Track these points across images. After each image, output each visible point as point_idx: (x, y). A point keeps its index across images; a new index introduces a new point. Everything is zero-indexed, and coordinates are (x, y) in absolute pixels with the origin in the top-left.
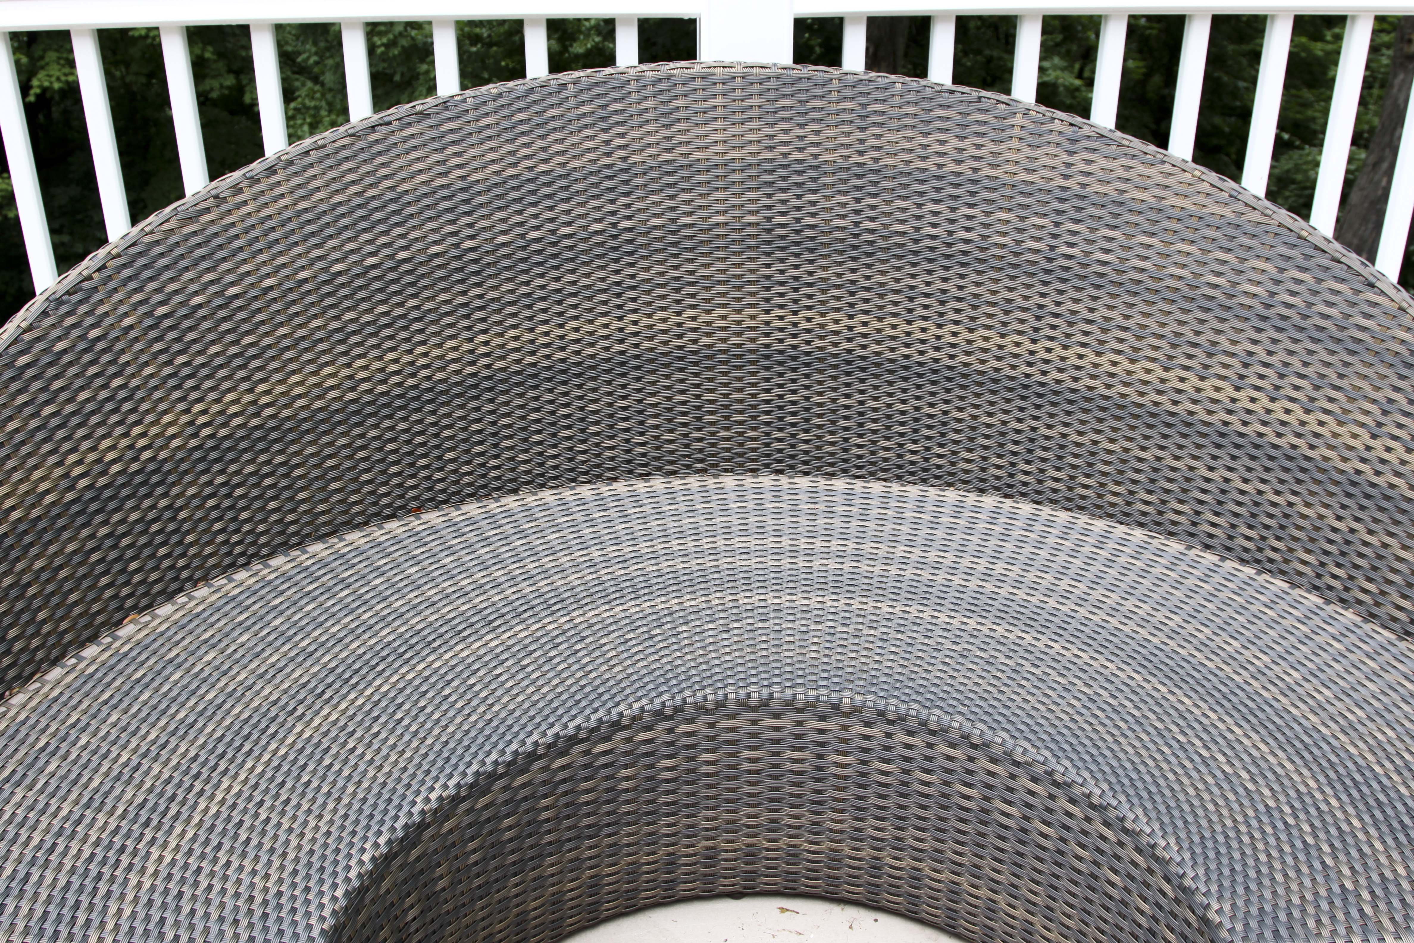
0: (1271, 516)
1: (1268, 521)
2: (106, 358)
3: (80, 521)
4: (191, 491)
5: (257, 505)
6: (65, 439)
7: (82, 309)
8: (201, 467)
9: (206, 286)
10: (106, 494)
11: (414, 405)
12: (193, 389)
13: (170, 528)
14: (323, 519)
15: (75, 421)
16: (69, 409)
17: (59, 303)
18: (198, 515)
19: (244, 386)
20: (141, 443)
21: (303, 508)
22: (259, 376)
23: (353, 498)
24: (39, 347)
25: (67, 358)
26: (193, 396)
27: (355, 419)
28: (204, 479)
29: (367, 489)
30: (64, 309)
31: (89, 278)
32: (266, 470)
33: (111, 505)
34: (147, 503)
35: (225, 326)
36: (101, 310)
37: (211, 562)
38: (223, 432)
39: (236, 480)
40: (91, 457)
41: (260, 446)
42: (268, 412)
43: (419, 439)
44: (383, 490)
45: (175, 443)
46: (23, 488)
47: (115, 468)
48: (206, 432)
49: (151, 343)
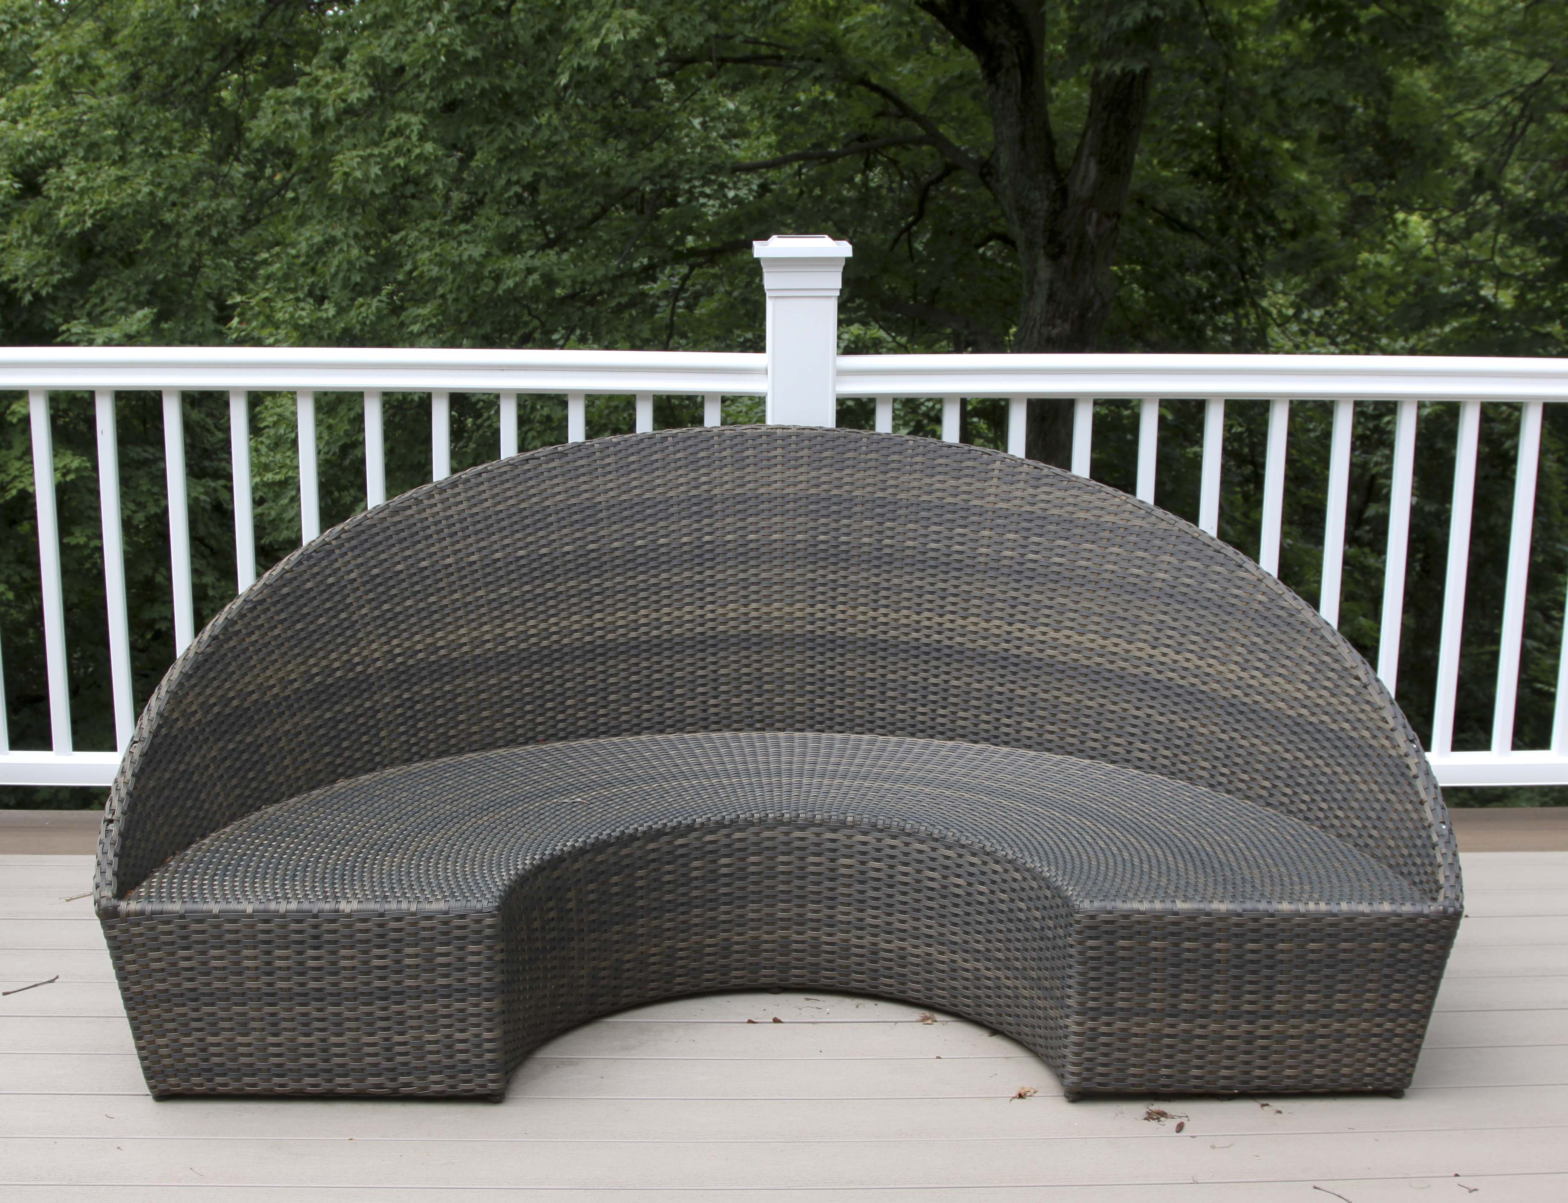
0: (1158, 732)
1: (1157, 736)
2: (337, 598)
3: (315, 704)
4: (386, 700)
5: (430, 718)
6: (308, 647)
7: (324, 563)
8: (394, 684)
9: (406, 559)
10: (332, 690)
11: (546, 661)
12: (393, 628)
13: (371, 723)
14: (475, 738)
15: (315, 636)
16: (312, 627)
17: (310, 557)
18: (390, 718)
19: (427, 631)
20: (357, 660)
21: (461, 727)
22: (438, 625)
23: (498, 725)
24: (295, 584)
25: (312, 594)
26: (393, 633)
27: (503, 666)
28: (396, 693)
29: (508, 720)
30: (312, 561)
31: (329, 543)
32: (438, 694)
33: (335, 699)
34: (357, 702)
35: (417, 588)
36: (336, 566)
37: (396, 754)
38: (411, 662)
39: (417, 698)
40: (324, 663)
41: (436, 676)
42: (443, 652)
43: (548, 687)
44: (519, 723)
45: (379, 664)
46: (281, 674)
47: (339, 674)
48: (399, 660)
49: (367, 593)
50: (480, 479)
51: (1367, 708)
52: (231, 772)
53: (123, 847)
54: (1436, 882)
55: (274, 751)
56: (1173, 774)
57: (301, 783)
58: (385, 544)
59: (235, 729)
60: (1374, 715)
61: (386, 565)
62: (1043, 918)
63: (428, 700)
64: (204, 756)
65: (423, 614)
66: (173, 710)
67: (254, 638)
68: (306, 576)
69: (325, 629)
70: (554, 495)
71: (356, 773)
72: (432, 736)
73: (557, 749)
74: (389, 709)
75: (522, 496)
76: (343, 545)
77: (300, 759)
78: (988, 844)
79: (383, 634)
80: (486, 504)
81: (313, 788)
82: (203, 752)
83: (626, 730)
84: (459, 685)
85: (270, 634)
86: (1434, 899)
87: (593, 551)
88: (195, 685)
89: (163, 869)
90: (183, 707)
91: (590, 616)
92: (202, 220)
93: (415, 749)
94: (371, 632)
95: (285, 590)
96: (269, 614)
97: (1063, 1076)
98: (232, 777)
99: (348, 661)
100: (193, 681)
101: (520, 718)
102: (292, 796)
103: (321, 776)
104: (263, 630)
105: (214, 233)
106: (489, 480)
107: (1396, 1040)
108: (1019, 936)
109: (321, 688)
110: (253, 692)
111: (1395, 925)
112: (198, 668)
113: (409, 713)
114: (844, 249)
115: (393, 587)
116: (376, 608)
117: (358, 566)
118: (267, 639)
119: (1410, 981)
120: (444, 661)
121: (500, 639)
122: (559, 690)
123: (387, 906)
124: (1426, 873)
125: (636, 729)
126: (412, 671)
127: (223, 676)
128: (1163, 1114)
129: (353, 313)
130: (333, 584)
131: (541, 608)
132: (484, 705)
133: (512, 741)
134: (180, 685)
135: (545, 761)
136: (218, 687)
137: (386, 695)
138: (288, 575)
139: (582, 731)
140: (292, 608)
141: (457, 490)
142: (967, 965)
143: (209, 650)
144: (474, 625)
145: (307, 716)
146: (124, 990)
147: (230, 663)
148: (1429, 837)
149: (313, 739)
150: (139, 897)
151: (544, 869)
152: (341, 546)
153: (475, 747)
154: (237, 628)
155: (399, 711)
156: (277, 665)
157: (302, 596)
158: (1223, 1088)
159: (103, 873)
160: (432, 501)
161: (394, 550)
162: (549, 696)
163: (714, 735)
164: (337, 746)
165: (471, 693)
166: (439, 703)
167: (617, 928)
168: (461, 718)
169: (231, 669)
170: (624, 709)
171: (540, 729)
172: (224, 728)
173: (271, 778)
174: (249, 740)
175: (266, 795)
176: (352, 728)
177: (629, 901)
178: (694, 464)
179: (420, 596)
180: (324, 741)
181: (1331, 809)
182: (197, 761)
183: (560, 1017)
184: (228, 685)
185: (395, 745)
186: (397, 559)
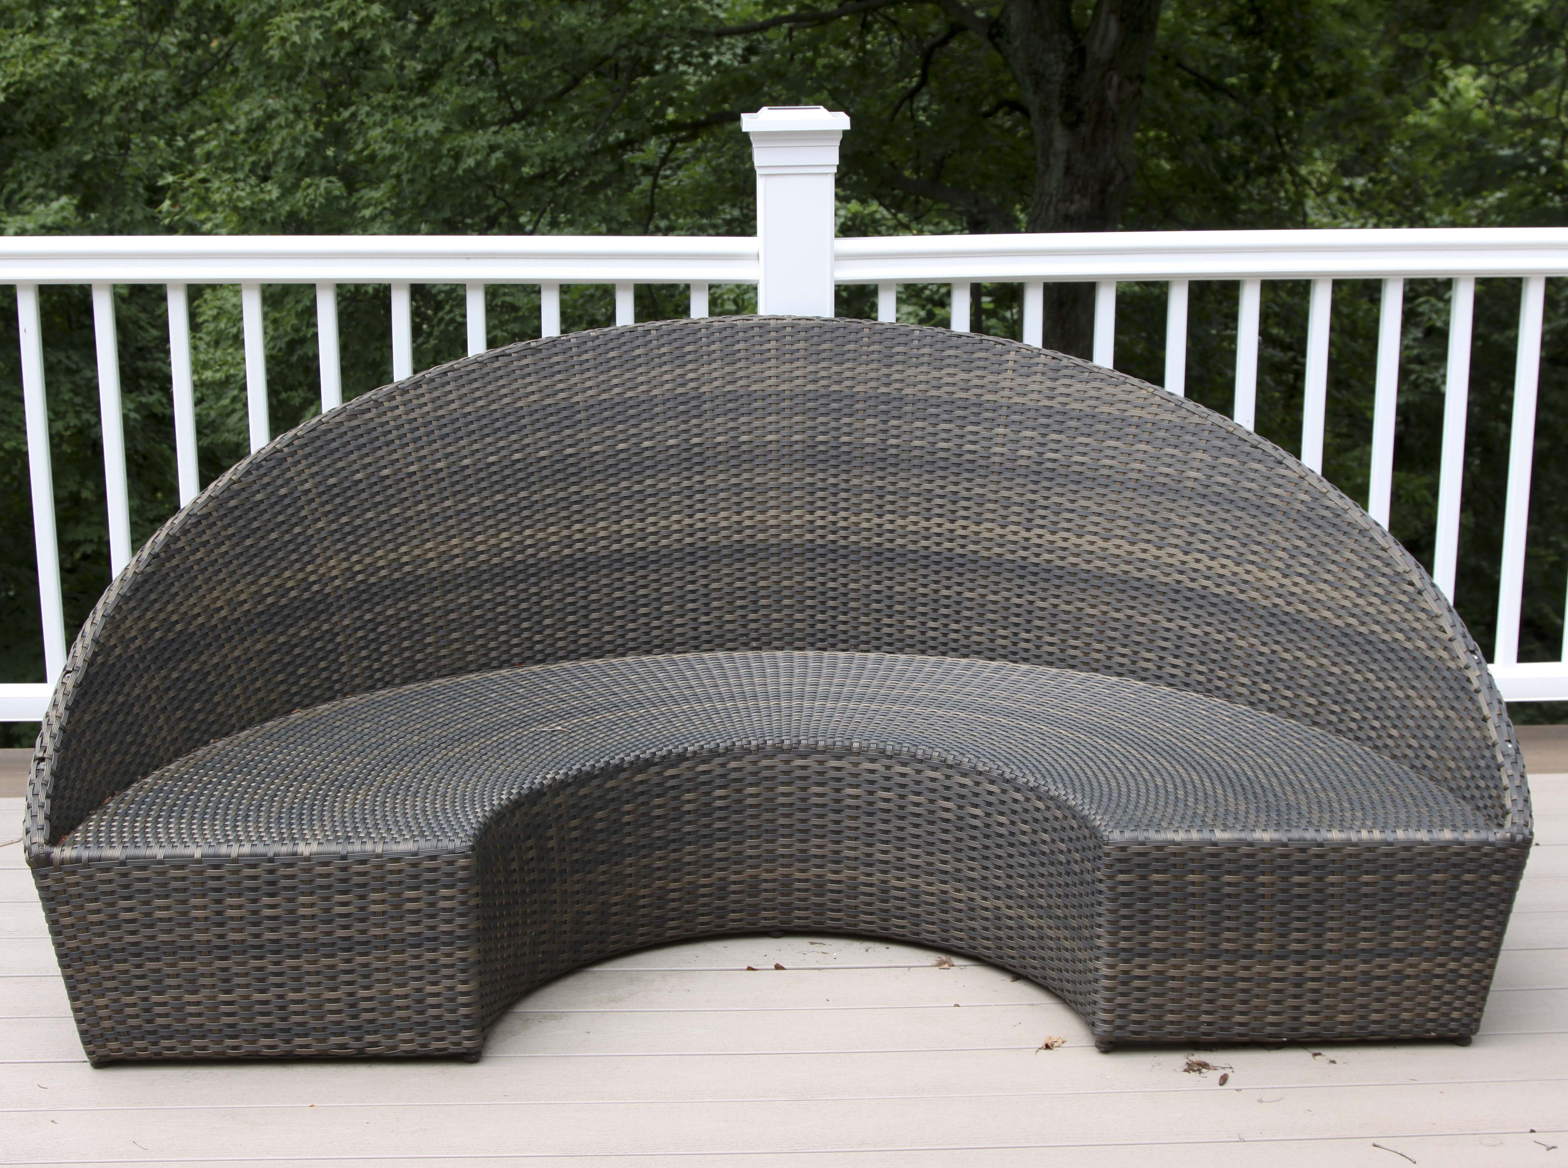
0: (1193, 645)
1: (1191, 650)
2: (290, 511)
3: (267, 627)
4: (346, 622)
5: (394, 641)
6: (259, 565)
7: (275, 472)
8: (355, 604)
9: (365, 467)
10: (286, 612)
11: (521, 576)
12: (352, 543)
13: (330, 647)
14: (444, 662)
15: (266, 553)
16: (263, 543)
17: (259, 466)
18: (351, 641)
19: (390, 546)
20: (313, 578)
21: (429, 650)
22: (402, 539)
23: (469, 648)
24: (244, 495)
25: (263, 507)
26: (353, 548)
27: (474, 583)
28: (357, 613)
29: (480, 642)
30: (262, 471)
31: (281, 451)
32: (403, 614)
33: (289, 621)
34: (314, 625)
35: (378, 499)
36: (289, 475)
37: (357, 681)
38: (373, 580)
39: (380, 619)
40: (277, 582)
41: (400, 595)
42: (407, 568)
43: (524, 605)
44: (492, 644)
45: (337, 582)
46: (229, 595)
47: (293, 594)
48: (360, 577)
49: (323, 504)
50: (445, 379)
51: (1422, 616)
52: (176, 703)
53: (55, 787)
54: (1502, 806)
55: (223, 679)
56: (1210, 691)
57: (252, 713)
58: (343, 450)
59: (179, 655)
60: (1430, 624)
61: (344, 474)
62: (1069, 851)
63: (392, 621)
64: (145, 686)
65: (385, 527)
66: (110, 636)
67: (198, 555)
68: (255, 487)
69: (277, 545)
70: (527, 395)
71: (314, 703)
72: (396, 661)
73: (536, 674)
74: (348, 631)
75: (492, 397)
76: (295, 452)
77: (251, 688)
78: (1007, 770)
79: (341, 550)
80: (453, 406)
81: (267, 720)
82: (144, 681)
83: (610, 651)
84: (426, 604)
85: (216, 551)
86: (1500, 825)
87: (571, 456)
88: (134, 608)
89: (100, 812)
90: (121, 632)
91: (568, 527)
92: (127, 94)
93: (378, 675)
94: (328, 548)
95: (233, 503)
96: (215, 529)
97: (1093, 1024)
98: (177, 709)
99: (303, 579)
100: (132, 604)
101: (493, 639)
102: (243, 729)
103: (275, 706)
104: (209, 547)
106: (455, 380)
107: (1462, 981)
108: (1043, 870)
109: (273, 610)
110: (198, 615)
111: (1457, 854)
112: (137, 589)
113: (371, 636)
114: (841, 121)
115: (352, 497)
116: (333, 521)
117: (313, 476)
118: (213, 557)
119: (1476, 916)
120: (409, 578)
121: (470, 554)
122: (535, 609)
123: (350, 848)
124: (1491, 797)
125: (620, 650)
126: (374, 590)
127: (166, 598)
128: (1205, 1065)
129: (299, 195)
130: (285, 496)
131: (515, 519)
132: (453, 625)
133: (485, 665)
134: (118, 608)
135: (521, 686)
136: (160, 610)
137: (345, 616)
138: (235, 486)
139: (561, 653)
140: (241, 523)
141: (420, 391)
142: (987, 903)
143: (149, 569)
144: (441, 538)
145: (258, 640)
146: (58, 945)
147: (172, 584)
148: (1494, 757)
149: (265, 666)
150: (75, 842)
151: (522, 804)
152: (293, 453)
153: (444, 671)
154: (180, 544)
155: (360, 634)
156: (225, 585)
157: (251, 509)
158: (1270, 1035)
159: (34, 816)
160: (394, 403)
161: (352, 457)
162: (525, 615)
163: (705, 655)
164: (292, 673)
165: (439, 613)
166: (404, 624)
167: (603, 868)
168: (429, 640)
169: (174, 590)
170: (607, 628)
171: (515, 650)
172: (167, 655)
173: (220, 709)
174: (195, 667)
175: (215, 728)
176: (309, 653)
177: (615, 838)
178: (680, 359)
179: (381, 508)
180: (278, 667)
181: (1384, 727)
182: (137, 691)
183: (541, 967)
184: (170, 608)
185: (356, 671)
186: (355, 467)
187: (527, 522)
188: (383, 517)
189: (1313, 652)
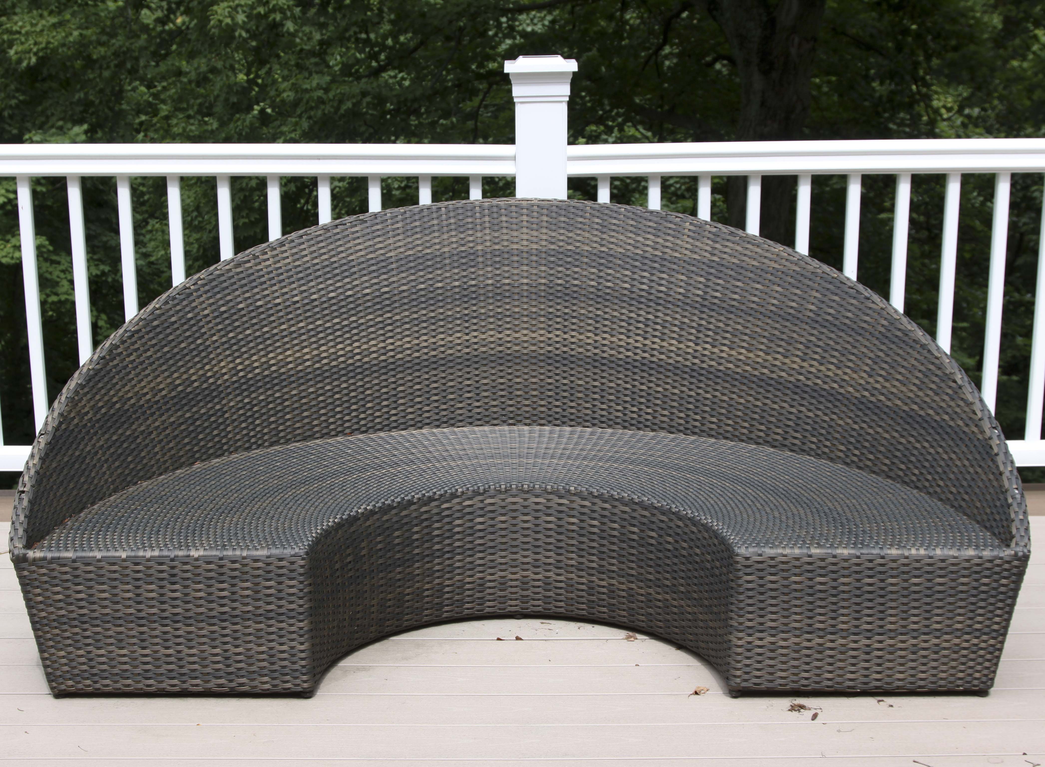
0: (808, 423)
1: (806, 426)
2: (195, 329)
3: (178, 407)
4: (232, 404)
5: (265, 417)
6: (173, 365)
7: (185, 303)
8: (238, 392)
9: (246, 299)
10: (191, 396)
11: (351, 374)
12: (237, 350)
13: (220, 420)
14: (298, 432)
15: (178, 357)
16: (176, 350)
17: (174, 298)
18: (235, 417)
19: (262, 353)
20: (209, 374)
21: (288, 423)
22: (270, 349)
23: (315, 422)
24: (163, 318)
25: (176, 326)
26: (236, 354)
27: (319, 379)
28: (239, 398)
29: (323, 418)
30: (176, 302)
31: (189, 288)
32: (270, 399)
33: (193, 403)
34: (210, 405)
35: (254, 321)
36: (194, 304)
37: (239, 444)
38: (250, 376)
39: (255, 402)
40: (185, 376)
41: (268, 386)
42: (274, 368)
43: (353, 394)
44: (331, 420)
45: (226, 377)
46: (152, 385)
47: (196, 384)
48: (241, 374)
49: (217, 324)
50: (301, 240)
51: (961, 403)
52: (115, 457)
53: (31, 510)
54: (1010, 533)
55: (147, 441)
56: (818, 455)
57: (167, 465)
58: (231, 288)
59: (118, 425)
60: (966, 409)
61: (231, 304)
62: (713, 560)
63: (263, 404)
64: (94, 445)
65: (259, 340)
66: (71, 411)
67: (132, 358)
68: (171, 313)
69: (185, 351)
70: (357, 252)
71: (209, 458)
72: (266, 431)
73: (359, 440)
74: (233, 410)
75: (333, 253)
76: (199, 289)
77: (167, 447)
78: (674, 506)
79: (229, 355)
80: (306, 259)
81: (177, 468)
82: (93, 442)
83: (412, 426)
84: (287, 393)
85: (144, 355)
86: (1008, 546)
87: (386, 293)
88: (88, 393)
89: (62, 527)
90: (78, 409)
91: (384, 341)
92: (119, 56)
93: (253, 440)
94: (220, 354)
95: (155, 323)
96: (144, 340)
97: (727, 678)
98: (116, 460)
99: (203, 375)
100: (86, 390)
101: (332, 417)
102: (161, 474)
103: (183, 460)
104: (139, 352)
105: (129, 66)
106: (308, 241)
107: (982, 652)
108: (696, 574)
109: (182, 395)
110: (132, 398)
111: (978, 565)
112: (90, 380)
113: (249, 414)
114: (572, 66)
115: (237, 320)
116: (224, 336)
117: (210, 305)
118: (142, 359)
119: (991, 608)
120: (275, 375)
121: (317, 359)
122: (361, 396)
123: (225, 553)
124: (1003, 527)
125: (419, 425)
126: (251, 382)
127: (109, 386)
128: (802, 707)
130: (192, 318)
131: (348, 335)
132: (305, 407)
133: (326, 434)
134: (76, 392)
135: (350, 448)
136: (105, 394)
137: (231, 400)
138: (158, 312)
139: (379, 427)
140: (161, 336)
141: (284, 249)
142: (659, 597)
143: (98, 367)
144: (297, 348)
145: (172, 415)
146: (31, 616)
147: (114, 377)
148: (1006, 499)
149: (176, 433)
150: (43, 547)
151: (344, 525)
152: (197, 290)
153: (298, 438)
154: (119, 350)
155: (241, 412)
156: (150, 378)
157: (168, 327)
158: (849, 687)
159: (16, 530)
160: (266, 257)
161: (237, 293)
162: (354, 400)
163: (476, 429)
164: (195, 438)
165: (295, 399)
166: (271, 406)
167: (399, 569)
168: (288, 417)
169: (114, 381)
170: (410, 410)
171: (347, 425)
172: (109, 424)
173: (145, 461)
174: (128, 433)
175: (141, 474)
176: (206, 424)
177: (407, 549)
178: (461, 227)
179: (256, 327)
180: (185, 434)
181: (934, 479)
182: (88, 448)
183: (357, 635)
184: (112, 393)
185: (238, 437)
186: (239, 299)
187: (356, 338)
188: (258, 334)
189: (889, 429)
